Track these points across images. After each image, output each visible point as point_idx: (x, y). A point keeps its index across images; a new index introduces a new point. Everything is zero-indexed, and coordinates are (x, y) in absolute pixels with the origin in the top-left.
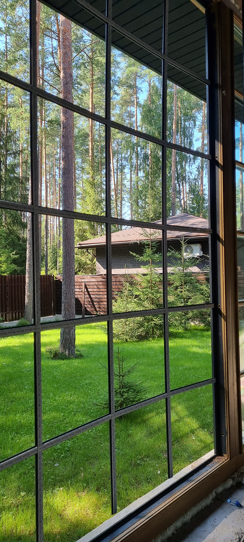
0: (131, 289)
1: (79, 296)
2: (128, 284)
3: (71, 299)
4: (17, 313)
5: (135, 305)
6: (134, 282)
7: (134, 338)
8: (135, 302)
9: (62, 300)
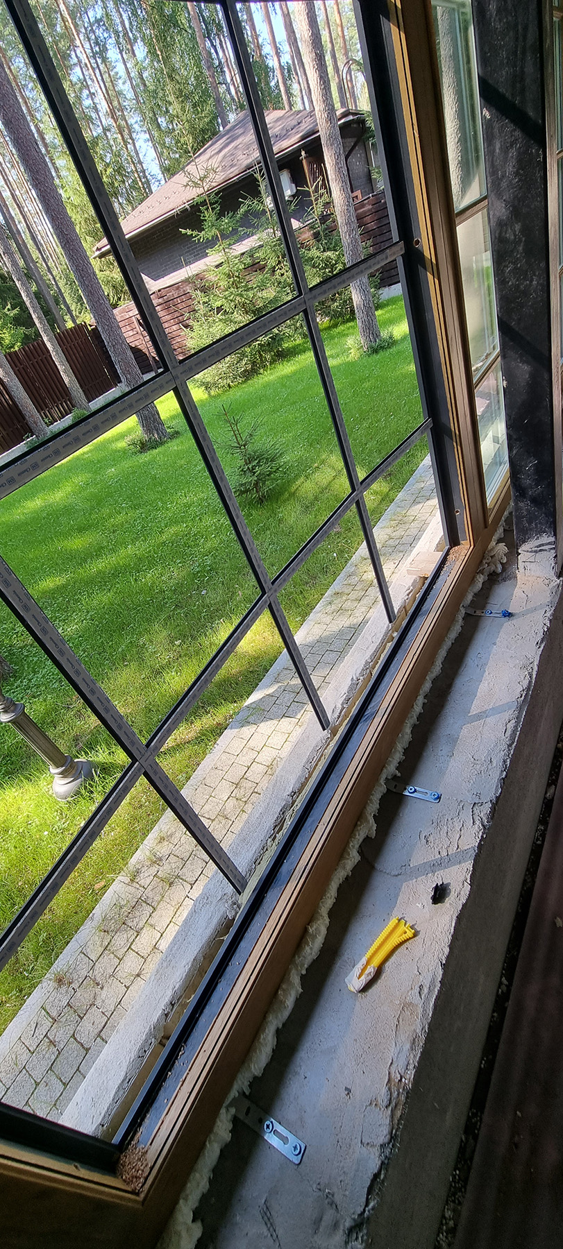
0: (206, 299)
1: (137, 343)
2: (199, 292)
3: (124, 353)
4: (64, 404)
5: (221, 325)
6: (207, 284)
7: (238, 378)
8: (220, 320)
9: (113, 359)
